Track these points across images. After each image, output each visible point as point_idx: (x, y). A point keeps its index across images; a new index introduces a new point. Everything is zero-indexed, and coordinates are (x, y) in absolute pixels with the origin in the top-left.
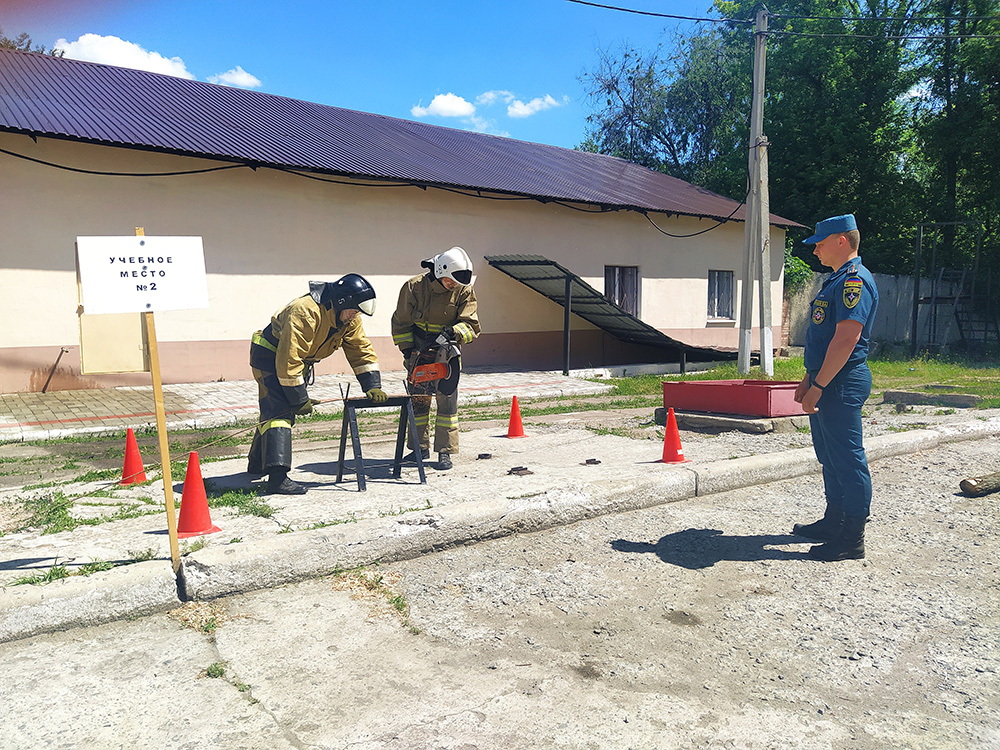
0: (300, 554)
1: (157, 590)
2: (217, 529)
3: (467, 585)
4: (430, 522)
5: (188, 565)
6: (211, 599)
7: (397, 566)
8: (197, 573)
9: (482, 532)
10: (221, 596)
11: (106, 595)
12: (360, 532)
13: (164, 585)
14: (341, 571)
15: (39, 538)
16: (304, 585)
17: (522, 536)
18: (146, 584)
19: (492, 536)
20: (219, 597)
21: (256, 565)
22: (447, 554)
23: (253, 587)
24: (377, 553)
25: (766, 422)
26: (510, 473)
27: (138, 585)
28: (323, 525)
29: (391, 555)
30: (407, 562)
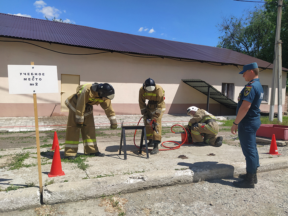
0: (89, 189)
1: (31, 200)
2: (64, 174)
3: (153, 209)
4: (142, 178)
5: (45, 190)
6: (52, 204)
7: (128, 195)
8: (47, 194)
9: (163, 183)
10: (57, 203)
11: (12, 200)
12: (114, 181)
13: (34, 198)
14: (105, 196)
15: (6, 171)
16: (89, 202)
17: (180, 186)
18: (27, 197)
19: (168, 185)
20: (56, 204)
21: (71, 192)
22: (148, 192)
23: (69, 201)
24: (120, 190)
25: (283, 142)
26: (179, 157)
27: (24, 197)
28: (101, 176)
29: (126, 191)
30: (132, 194)
